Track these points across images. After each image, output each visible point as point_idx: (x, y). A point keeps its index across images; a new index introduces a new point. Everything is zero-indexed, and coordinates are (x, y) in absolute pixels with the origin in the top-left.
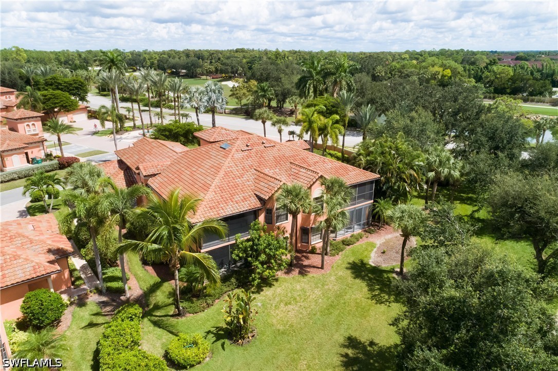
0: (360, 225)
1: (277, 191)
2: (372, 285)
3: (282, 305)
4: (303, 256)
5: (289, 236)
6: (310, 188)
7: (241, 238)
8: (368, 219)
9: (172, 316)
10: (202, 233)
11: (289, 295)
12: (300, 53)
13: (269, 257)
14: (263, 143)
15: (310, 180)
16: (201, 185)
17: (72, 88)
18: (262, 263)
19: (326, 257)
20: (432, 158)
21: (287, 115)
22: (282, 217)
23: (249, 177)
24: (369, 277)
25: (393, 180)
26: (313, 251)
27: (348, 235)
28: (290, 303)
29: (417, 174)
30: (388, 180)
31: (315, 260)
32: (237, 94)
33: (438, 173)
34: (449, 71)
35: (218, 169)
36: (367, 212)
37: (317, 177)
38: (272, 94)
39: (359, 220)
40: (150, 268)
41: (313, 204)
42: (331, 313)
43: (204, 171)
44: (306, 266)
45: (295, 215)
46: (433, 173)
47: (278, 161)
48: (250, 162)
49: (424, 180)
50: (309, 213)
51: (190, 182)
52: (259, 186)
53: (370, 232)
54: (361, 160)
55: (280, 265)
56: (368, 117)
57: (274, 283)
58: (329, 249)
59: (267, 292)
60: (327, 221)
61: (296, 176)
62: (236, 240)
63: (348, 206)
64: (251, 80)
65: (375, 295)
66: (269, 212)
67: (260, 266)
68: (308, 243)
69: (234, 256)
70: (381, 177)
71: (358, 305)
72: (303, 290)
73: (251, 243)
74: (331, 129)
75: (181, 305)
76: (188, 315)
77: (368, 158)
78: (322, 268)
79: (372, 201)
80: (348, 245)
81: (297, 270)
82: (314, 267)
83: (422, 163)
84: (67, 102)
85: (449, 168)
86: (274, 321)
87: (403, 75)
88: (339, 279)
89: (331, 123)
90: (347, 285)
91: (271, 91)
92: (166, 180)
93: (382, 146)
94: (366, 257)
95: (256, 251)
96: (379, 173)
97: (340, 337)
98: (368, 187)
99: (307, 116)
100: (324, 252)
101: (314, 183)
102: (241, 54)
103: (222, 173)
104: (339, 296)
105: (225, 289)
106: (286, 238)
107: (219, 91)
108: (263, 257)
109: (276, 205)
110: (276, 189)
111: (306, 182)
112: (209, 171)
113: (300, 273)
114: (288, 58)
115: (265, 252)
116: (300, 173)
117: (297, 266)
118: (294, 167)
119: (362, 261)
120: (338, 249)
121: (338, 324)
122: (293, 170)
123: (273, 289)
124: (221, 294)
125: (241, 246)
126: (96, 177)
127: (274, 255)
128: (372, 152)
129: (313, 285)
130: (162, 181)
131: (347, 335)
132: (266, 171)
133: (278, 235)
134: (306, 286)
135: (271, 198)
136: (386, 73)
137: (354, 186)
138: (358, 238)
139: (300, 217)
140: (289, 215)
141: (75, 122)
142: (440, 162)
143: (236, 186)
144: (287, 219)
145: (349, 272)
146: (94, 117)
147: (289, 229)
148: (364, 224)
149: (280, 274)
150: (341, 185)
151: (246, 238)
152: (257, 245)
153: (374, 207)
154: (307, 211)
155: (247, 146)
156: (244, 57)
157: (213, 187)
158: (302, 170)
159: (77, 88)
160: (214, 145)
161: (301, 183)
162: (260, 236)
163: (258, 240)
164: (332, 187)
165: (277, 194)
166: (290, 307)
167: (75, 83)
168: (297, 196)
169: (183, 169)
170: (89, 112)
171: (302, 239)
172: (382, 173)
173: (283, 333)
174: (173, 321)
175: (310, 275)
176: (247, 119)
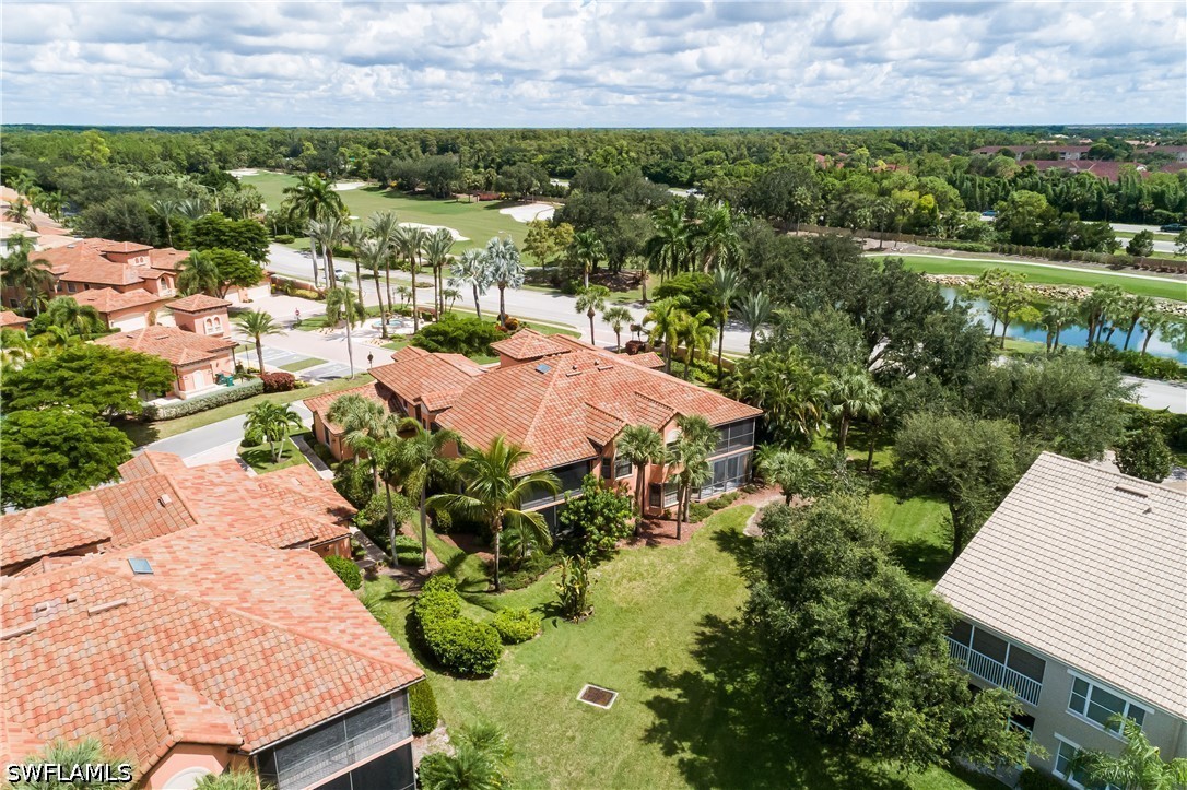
0: (734, 481)
1: (617, 435)
2: (743, 560)
3: (625, 581)
4: (653, 523)
5: (633, 494)
6: (661, 430)
7: (572, 496)
8: (747, 472)
9: (488, 592)
10: (530, 489)
11: (634, 570)
12: (653, 139)
13: (608, 520)
14: (596, 364)
15: (661, 419)
16: (514, 426)
17: (243, 240)
18: (600, 529)
19: (683, 525)
20: (840, 385)
21: (628, 285)
22: (624, 469)
23: (579, 415)
24: (740, 549)
25: (782, 417)
26: (666, 517)
27: (717, 495)
28: (635, 580)
29: (817, 409)
30: (774, 417)
31: (669, 527)
32: (537, 247)
33: (847, 407)
34: (930, 198)
35: (537, 403)
36: (745, 463)
37: (672, 415)
38: (600, 252)
39: (732, 474)
40: (446, 538)
41: (666, 451)
42: (686, 591)
43: (516, 406)
44: (656, 536)
45: (641, 464)
46: (841, 407)
47: (617, 391)
48: (578, 393)
49: (827, 417)
50: (661, 464)
51: (498, 420)
52: (593, 427)
53: (749, 491)
54: (737, 387)
55: (621, 531)
56: (757, 312)
57: (615, 556)
58: (688, 513)
59: (605, 567)
60: (682, 474)
61: (643, 413)
62: (566, 498)
63: (712, 455)
64: (563, 224)
65: (746, 571)
66: (607, 463)
67: (596, 531)
68: (659, 505)
69: (563, 519)
70: (765, 412)
71: (722, 582)
72: (652, 564)
73: (584, 502)
74: (698, 333)
75: (500, 580)
76: (507, 591)
77: (747, 385)
78: (678, 538)
79: (752, 447)
80: (716, 509)
81: (644, 541)
82: (667, 536)
83: (825, 393)
84: (246, 271)
85: (862, 400)
86: (616, 599)
87: (844, 205)
88: (700, 551)
89: (697, 323)
90: (711, 560)
91: (597, 245)
92: (462, 417)
93: (768, 367)
94: (740, 524)
95: (591, 512)
96: (762, 407)
97: (696, 615)
98: (746, 426)
99: (661, 314)
100: (681, 519)
101: (668, 423)
102: (533, 142)
103: (541, 410)
104: (699, 571)
105: (551, 563)
106: (630, 497)
107: (511, 254)
108: (600, 520)
109: (617, 453)
110: (616, 432)
111: (656, 421)
112: (523, 406)
113: (648, 544)
114: (627, 153)
115: (602, 515)
116: (649, 409)
117: (643, 534)
118: (640, 399)
119: (733, 530)
120: (700, 514)
121: (695, 602)
122: (638, 404)
123: (612, 562)
124: (547, 568)
125: (571, 506)
126: (377, 415)
127: (614, 518)
128: (753, 376)
129: (665, 559)
130: (456, 418)
131: (705, 613)
132: (601, 406)
133: (618, 492)
134: (656, 560)
135: (610, 444)
136: (814, 199)
137: (723, 428)
138: (730, 500)
139: (648, 469)
140: (633, 466)
141: (251, 301)
142: (851, 390)
143: (562, 427)
144: (630, 472)
145: (714, 543)
146: (282, 290)
147: (633, 485)
148: (741, 480)
149: (621, 544)
150: (703, 427)
151: (577, 497)
152: (592, 505)
153: (754, 457)
154: (658, 460)
155: (574, 368)
156: (540, 150)
157: (532, 429)
158: (650, 404)
159: (252, 239)
160: (525, 366)
161: (650, 424)
162: (596, 493)
163: (594, 498)
164: (692, 428)
165: (617, 439)
166: (634, 584)
167: (249, 230)
168: (644, 441)
169: (484, 402)
170: (273, 281)
171: (651, 500)
172: (766, 407)
173: (626, 611)
174: (490, 597)
175: (662, 547)
176: (555, 294)
